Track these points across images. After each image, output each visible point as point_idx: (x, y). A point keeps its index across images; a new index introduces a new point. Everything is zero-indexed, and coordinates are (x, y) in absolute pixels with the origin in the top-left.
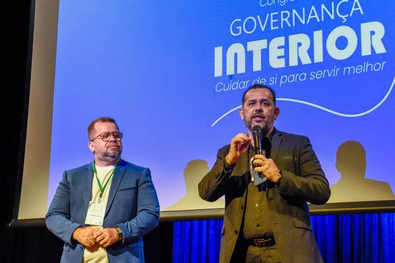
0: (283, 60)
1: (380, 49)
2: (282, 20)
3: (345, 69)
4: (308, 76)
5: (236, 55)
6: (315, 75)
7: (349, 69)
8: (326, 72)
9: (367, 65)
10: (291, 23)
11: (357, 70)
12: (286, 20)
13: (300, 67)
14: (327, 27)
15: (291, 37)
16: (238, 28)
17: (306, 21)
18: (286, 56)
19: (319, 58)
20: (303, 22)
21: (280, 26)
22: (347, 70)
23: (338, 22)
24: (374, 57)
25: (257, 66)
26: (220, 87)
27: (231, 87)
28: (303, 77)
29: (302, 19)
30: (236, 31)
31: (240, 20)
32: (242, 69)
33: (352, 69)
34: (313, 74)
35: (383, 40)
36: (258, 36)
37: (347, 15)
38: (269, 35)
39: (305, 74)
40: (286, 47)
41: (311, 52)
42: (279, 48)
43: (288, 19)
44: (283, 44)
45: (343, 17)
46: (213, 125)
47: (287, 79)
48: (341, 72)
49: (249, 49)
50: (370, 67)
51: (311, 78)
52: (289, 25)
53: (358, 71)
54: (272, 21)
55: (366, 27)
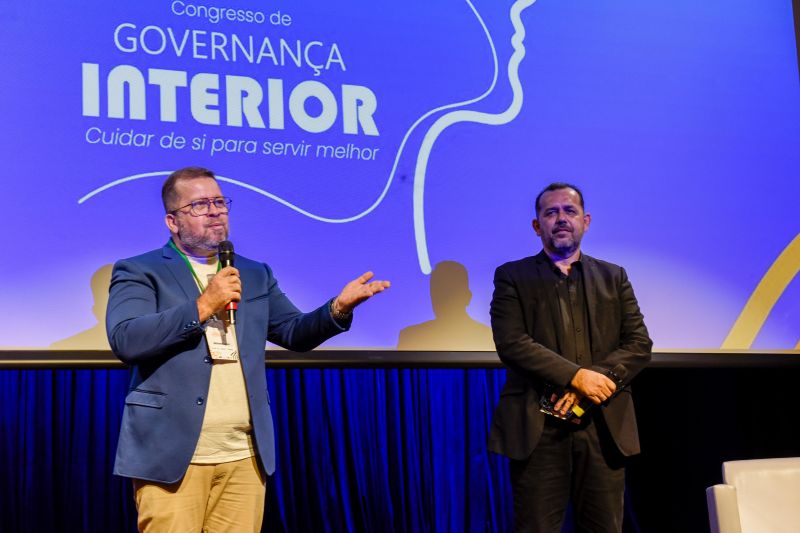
0: (216, 113)
1: (371, 129)
2: (214, 46)
3: (319, 147)
4: (260, 147)
5: (126, 86)
6: (271, 148)
7: (325, 148)
8: (289, 147)
9: (352, 149)
10: (230, 55)
11: (337, 153)
12: (220, 47)
13: (245, 131)
14: (292, 77)
15: (230, 79)
16: (129, 39)
17: (255, 58)
18: (222, 107)
19: (277, 122)
20: (251, 59)
21: (210, 55)
22: (322, 150)
23: (306, 74)
24: (360, 139)
25: (169, 113)
26: (94, 135)
27: (117, 139)
28: (251, 147)
29: (249, 53)
30: (129, 45)
31: (133, 26)
32: (138, 112)
33: (329, 151)
34: (267, 145)
35: (375, 116)
36: (168, 62)
37: (321, 67)
38: (192, 68)
39: (255, 144)
40: (222, 92)
41: (264, 109)
42: (210, 91)
43: (225, 48)
44: (216, 86)
45: (315, 68)
46: (81, 201)
47: (224, 145)
48: (312, 151)
49: (151, 82)
50: (355, 152)
51: (264, 152)
52: (227, 59)
53: (339, 154)
54: (196, 44)
55: (351, 92)
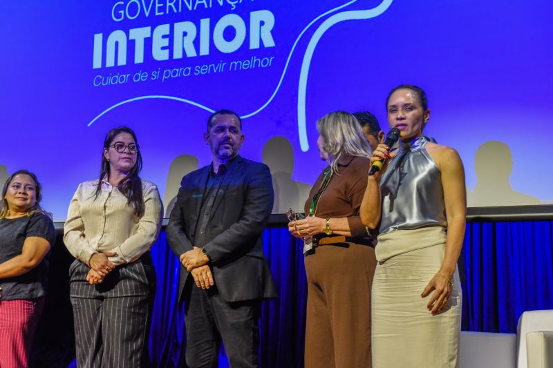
0: (167, 52)
1: (269, 42)
2: (168, 4)
3: (231, 63)
4: (193, 71)
5: (117, 44)
6: (200, 70)
7: (236, 63)
8: (212, 67)
9: (255, 61)
10: (177, 9)
11: (244, 65)
12: (172, 4)
13: (185, 61)
14: (215, 14)
15: (177, 25)
16: (120, 12)
17: (193, 7)
18: (170, 47)
19: (205, 51)
20: (190, 8)
21: (165, 12)
22: (234, 64)
23: (226, 10)
24: (262, 51)
25: (139, 58)
26: (99, 80)
27: (110, 81)
28: (187, 72)
29: (189, 4)
30: (118, 16)
31: (122, 3)
32: (122, 61)
33: (239, 64)
34: (198, 68)
35: (273, 32)
36: (141, 22)
37: (236, 2)
38: (153, 22)
39: (190, 69)
40: (170, 37)
41: (197, 43)
42: (164, 37)
43: (174, 4)
44: (167, 33)
45: (232, 3)
46: (89, 125)
47: (171, 73)
48: (227, 67)
49: (131, 38)
50: (257, 63)
51: (195, 74)
52: (175, 11)
53: (245, 66)
54: (157, 5)
55: (256, 16)
